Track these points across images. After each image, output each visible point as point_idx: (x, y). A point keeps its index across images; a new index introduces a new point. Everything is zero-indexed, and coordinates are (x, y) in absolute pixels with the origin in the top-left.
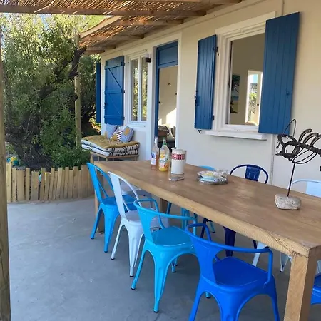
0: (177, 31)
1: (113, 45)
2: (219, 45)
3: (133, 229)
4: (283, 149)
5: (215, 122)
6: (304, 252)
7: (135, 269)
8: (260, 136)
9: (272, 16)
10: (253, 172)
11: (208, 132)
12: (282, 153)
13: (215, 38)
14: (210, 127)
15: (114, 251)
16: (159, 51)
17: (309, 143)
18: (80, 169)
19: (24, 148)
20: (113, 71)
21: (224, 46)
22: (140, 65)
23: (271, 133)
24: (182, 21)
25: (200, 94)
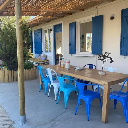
0: (61, 20)
1: (37, 25)
2: (77, 25)
3: (55, 86)
4: (100, 58)
5: (77, 51)
6: (107, 83)
7: (57, 98)
8: (92, 55)
9: (94, 16)
10: (91, 66)
11: (74, 55)
12: (100, 59)
13: (75, 22)
14: (75, 53)
15: (49, 94)
16: (55, 27)
17: (107, 56)
18: (31, 70)
19: (10, 63)
20: (38, 34)
21: (78, 25)
22: (48, 32)
23: (96, 54)
24: (63, 17)
25: (71, 42)
